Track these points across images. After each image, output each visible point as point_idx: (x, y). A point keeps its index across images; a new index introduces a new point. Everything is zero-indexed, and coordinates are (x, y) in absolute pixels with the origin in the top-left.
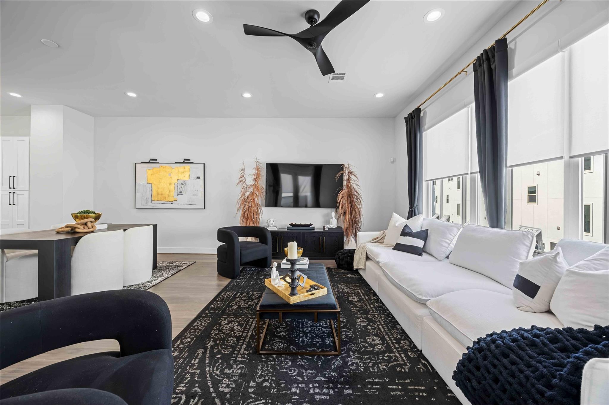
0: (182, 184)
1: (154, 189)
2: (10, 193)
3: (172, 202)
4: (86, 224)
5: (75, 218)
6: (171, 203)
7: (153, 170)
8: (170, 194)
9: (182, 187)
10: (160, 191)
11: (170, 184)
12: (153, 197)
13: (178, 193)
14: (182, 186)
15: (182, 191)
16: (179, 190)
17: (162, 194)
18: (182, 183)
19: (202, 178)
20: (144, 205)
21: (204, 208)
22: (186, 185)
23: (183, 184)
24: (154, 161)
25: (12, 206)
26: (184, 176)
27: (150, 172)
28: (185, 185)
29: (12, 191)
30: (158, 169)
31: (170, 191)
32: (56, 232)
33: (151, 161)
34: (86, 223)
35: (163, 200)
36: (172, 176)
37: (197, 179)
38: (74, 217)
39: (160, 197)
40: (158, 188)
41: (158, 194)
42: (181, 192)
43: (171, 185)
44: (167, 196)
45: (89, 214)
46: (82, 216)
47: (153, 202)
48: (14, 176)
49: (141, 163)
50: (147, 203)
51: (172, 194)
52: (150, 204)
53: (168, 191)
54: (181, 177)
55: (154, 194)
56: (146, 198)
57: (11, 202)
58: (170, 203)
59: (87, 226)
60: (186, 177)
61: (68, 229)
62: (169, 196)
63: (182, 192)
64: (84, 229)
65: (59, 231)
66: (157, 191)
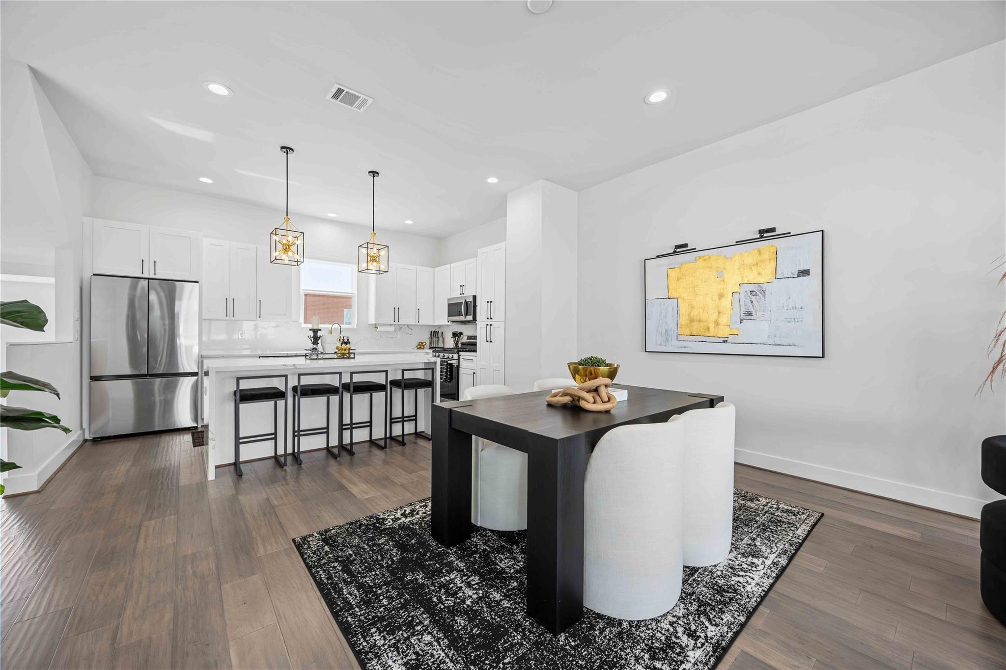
0: (754, 293)
1: (684, 309)
2: (487, 325)
3: (726, 339)
4: (596, 390)
5: (574, 373)
6: (724, 342)
7: (680, 268)
8: (720, 321)
9: (752, 302)
10: (695, 312)
11: (721, 296)
12: (679, 328)
13: (742, 314)
14: (753, 298)
15: (752, 310)
16: (743, 310)
17: (700, 321)
18: (751, 292)
19: (816, 271)
20: (660, 345)
21: (823, 357)
22: (764, 296)
23: (757, 292)
24: (681, 249)
25: (489, 343)
26: (759, 274)
27: (673, 274)
28: (760, 295)
29: (489, 322)
30: (692, 265)
31: (719, 313)
32: (547, 402)
33: (678, 250)
34: (597, 387)
35: (704, 336)
36: (726, 275)
37: (799, 276)
38: (573, 370)
39: (695, 327)
40: (693, 307)
41: (692, 321)
42: (749, 314)
43: (723, 299)
44: (712, 326)
45: (598, 366)
46: (587, 370)
47: (680, 338)
48: (491, 302)
49: (658, 257)
50: (667, 341)
51: (724, 320)
52: (675, 342)
53: (716, 314)
54: (752, 276)
55: (684, 320)
56: (666, 330)
57: (488, 340)
58: (721, 340)
59: (599, 396)
60: (765, 275)
61: (567, 399)
62: (717, 324)
63: (754, 313)
64: (594, 403)
65: (552, 401)
66: (690, 312)
